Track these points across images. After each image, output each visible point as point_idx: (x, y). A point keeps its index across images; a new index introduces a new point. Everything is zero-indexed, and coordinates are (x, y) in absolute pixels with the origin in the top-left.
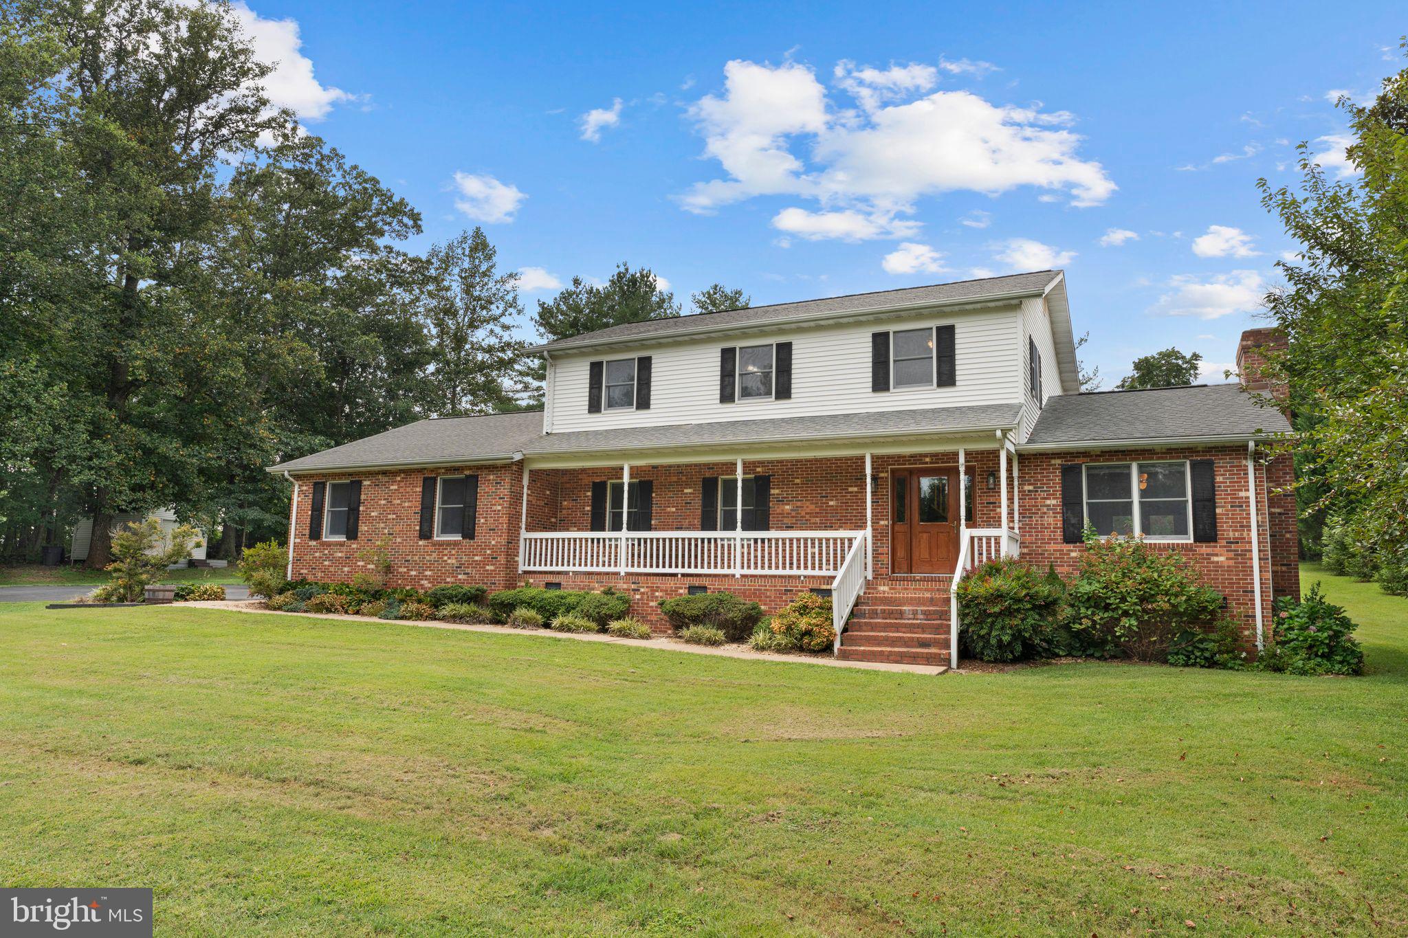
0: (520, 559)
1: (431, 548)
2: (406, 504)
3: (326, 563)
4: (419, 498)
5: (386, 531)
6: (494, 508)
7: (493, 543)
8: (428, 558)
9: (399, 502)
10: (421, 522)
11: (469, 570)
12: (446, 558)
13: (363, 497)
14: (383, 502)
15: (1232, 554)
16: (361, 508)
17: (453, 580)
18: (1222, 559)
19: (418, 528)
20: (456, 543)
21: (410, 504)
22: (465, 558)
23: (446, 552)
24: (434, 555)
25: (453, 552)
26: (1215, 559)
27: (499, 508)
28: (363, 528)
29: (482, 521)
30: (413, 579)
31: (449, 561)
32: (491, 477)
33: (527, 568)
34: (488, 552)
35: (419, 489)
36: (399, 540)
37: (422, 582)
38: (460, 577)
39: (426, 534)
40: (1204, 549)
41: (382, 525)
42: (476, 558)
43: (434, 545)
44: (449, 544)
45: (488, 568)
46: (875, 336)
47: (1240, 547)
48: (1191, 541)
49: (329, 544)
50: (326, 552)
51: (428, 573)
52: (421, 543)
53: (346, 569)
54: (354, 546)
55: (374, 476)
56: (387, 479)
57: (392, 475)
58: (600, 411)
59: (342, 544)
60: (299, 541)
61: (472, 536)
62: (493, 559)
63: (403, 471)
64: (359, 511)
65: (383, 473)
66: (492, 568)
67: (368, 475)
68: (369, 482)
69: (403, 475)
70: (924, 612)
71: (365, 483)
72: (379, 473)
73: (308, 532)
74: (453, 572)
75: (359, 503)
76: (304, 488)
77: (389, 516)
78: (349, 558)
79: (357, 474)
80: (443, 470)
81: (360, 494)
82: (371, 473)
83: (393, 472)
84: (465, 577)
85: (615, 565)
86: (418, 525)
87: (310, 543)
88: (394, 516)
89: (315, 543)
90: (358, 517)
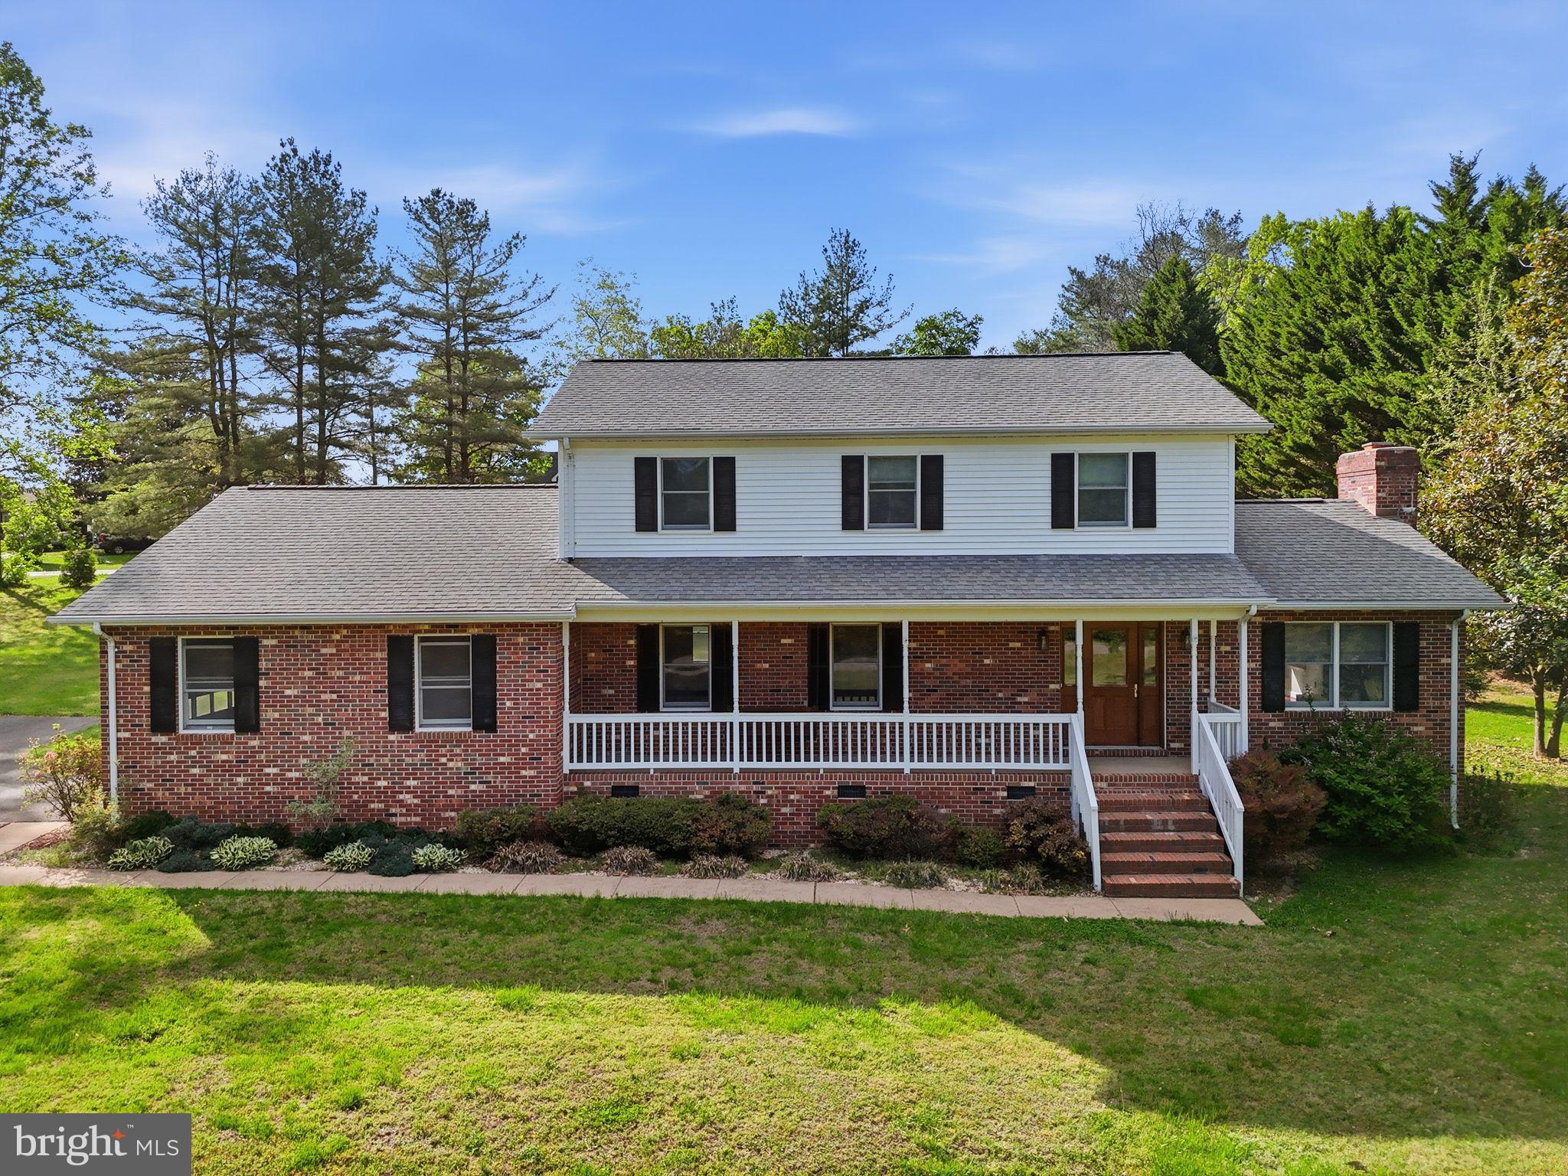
0: (566, 753)
1: (411, 746)
2: (357, 678)
3: (196, 771)
4: (383, 668)
5: (320, 719)
6: (529, 685)
7: (531, 736)
8: (409, 760)
9: (341, 673)
10: (389, 705)
11: (490, 778)
12: (443, 760)
13: (263, 665)
14: (308, 674)
15: (1431, 724)
16: (262, 683)
17: (460, 792)
18: (1421, 728)
19: (385, 714)
20: (460, 739)
21: (364, 678)
22: (479, 760)
23: (443, 751)
24: (421, 756)
25: (458, 751)
26: (1416, 729)
27: (539, 685)
28: (269, 714)
29: (508, 704)
30: (381, 792)
31: (451, 765)
32: (521, 639)
33: (576, 766)
34: (523, 750)
35: (381, 655)
36: (347, 733)
37: (401, 797)
38: (473, 787)
39: (401, 721)
40: (1405, 718)
41: (312, 710)
42: (502, 759)
43: (419, 739)
44: (448, 738)
45: (524, 773)
46: (1056, 457)
47: (1438, 717)
48: (1390, 709)
49: (197, 741)
50: (193, 753)
51: (412, 783)
52: (392, 737)
53: (240, 780)
54: (255, 743)
55: (285, 631)
56: (312, 637)
57: (323, 631)
58: (655, 530)
59: (226, 741)
60: (127, 735)
61: (492, 728)
62: (534, 760)
63: (346, 627)
64: (258, 687)
65: (303, 627)
66: (532, 773)
67: (270, 630)
68: (274, 642)
69: (345, 632)
70: (1175, 822)
71: (265, 642)
72: (294, 627)
73: (146, 720)
74: (460, 780)
75: (256, 674)
76: (128, 648)
77: (324, 697)
78: (244, 761)
79: (250, 627)
80: (427, 627)
81: (257, 660)
82: (279, 627)
83: (325, 627)
84: (483, 787)
85: (723, 759)
86: (384, 710)
87: (154, 739)
88: (334, 696)
89: (164, 739)
90: (258, 697)
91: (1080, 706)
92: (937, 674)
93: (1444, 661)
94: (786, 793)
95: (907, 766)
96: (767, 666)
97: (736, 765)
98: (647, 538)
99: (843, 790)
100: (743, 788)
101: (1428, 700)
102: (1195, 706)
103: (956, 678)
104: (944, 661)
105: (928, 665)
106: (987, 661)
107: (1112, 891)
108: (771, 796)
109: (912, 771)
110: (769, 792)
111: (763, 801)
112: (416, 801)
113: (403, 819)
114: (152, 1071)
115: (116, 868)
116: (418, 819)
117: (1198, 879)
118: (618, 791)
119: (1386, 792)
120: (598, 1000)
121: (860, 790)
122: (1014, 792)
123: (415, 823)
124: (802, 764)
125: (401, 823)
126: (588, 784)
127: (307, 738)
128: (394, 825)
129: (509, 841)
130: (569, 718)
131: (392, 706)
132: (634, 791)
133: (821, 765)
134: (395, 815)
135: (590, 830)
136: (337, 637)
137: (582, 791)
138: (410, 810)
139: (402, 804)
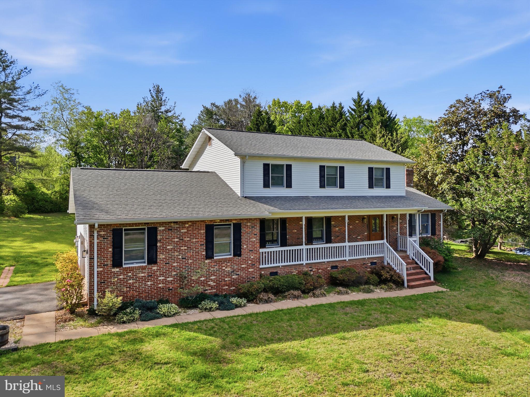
1: (213, 264)
2: (194, 240)
3: (131, 281)
4: (204, 236)
5: (180, 257)
6: (251, 240)
7: (252, 257)
8: (212, 269)
9: (189, 239)
10: (206, 250)
11: (239, 273)
12: (224, 268)
13: (159, 237)
14: (176, 240)
16: (158, 244)
17: (229, 279)
19: (204, 253)
20: (229, 260)
21: (197, 240)
22: (236, 267)
23: (224, 265)
24: (216, 267)
25: (229, 264)
26: (435, 240)
27: (254, 239)
28: (161, 256)
29: (245, 246)
30: (202, 282)
31: (226, 269)
32: (249, 224)
34: (250, 262)
35: (203, 232)
36: (190, 261)
37: (209, 283)
38: (233, 277)
39: (209, 255)
40: (433, 237)
41: (177, 254)
42: (243, 266)
43: (215, 262)
44: (225, 260)
45: (250, 270)
47: (439, 237)
48: (430, 235)
49: (132, 269)
50: (130, 274)
51: (213, 277)
52: (206, 261)
53: (149, 283)
54: (155, 268)
55: (167, 224)
56: (177, 226)
57: (182, 223)
58: (269, 187)
59: (143, 268)
60: (101, 269)
61: (240, 255)
62: (253, 265)
63: (191, 222)
64: (157, 246)
65: (174, 222)
66: (252, 270)
67: (162, 224)
68: (163, 228)
69: (190, 223)
70: (413, 267)
71: (160, 229)
72: (171, 222)
73: (110, 263)
74: (229, 275)
75: (156, 241)
76: (102, 233)
77: (182, 248)
78: (151, 276)
79: (154, 223)
80: (219, 221)
81: (156, 236)
82: (165, 223)
83: (183, 222)
84: (237, 276)
86: (204, 252)
87: (113, 270)
88: (186, 248)
89: (118, 270)
90: (156, 250)
91: (385, 238)
92: (339, 231)
93: (440, 222)
94: (318, 270)
95: (347, 258)
96: (296, 231)
97: (304, 262)
98: (267, 190)
99: (333, 267)
100: (307, 269)
101: (437, 233)
104: (341, 227)
105: (337, 229)
106: (351, 227)
107: (410, 287)
108: (314, 271)
109: (349, 260)
110: (314, 270)
111: (312, 273)
112: (215, 284)
113: (210, 291)
116: (215, 291)
118: (272, 274)
121: (336, 267)
122: (372, 263)
123: (214, 292)
124: (321, 261)
125: (209, 293)
126: (263, 272)
127: (175, 264)
128: (207, 294)
131: (207, 250)
132: (276, 273)
133: (326, 260)
134: (207, 290)
136: (187, 225)
138: (212, 287)
139: (209, 285)
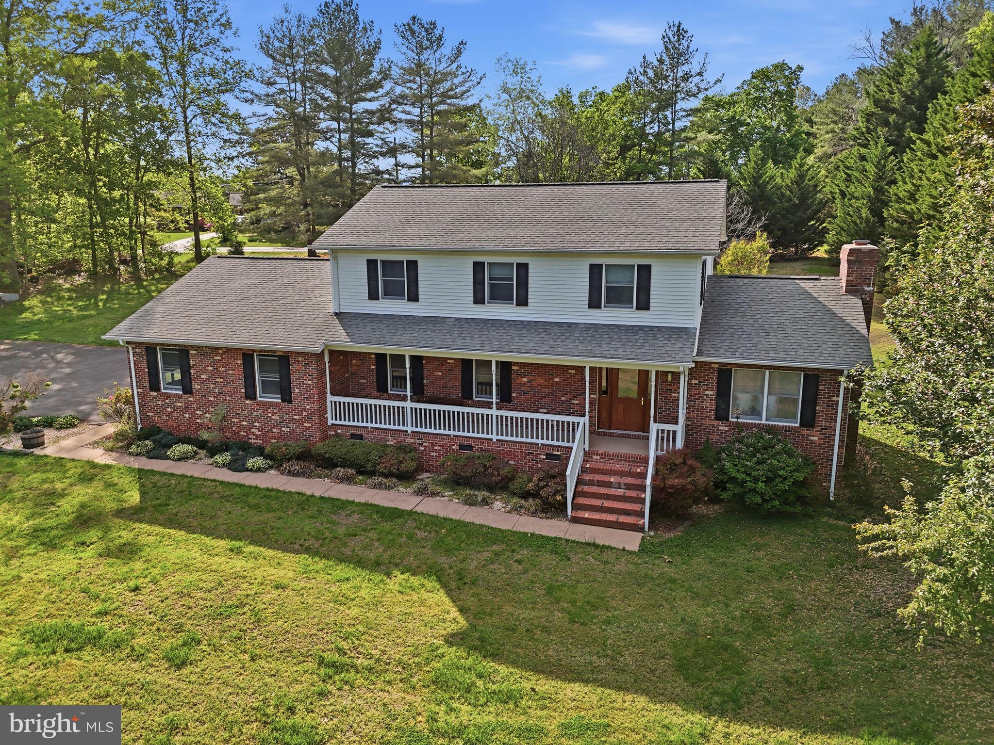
0: (329, 415)
1: (256, 407)
2: (231, 372)
3: (169, 410)
4: (241, 369)
5: (217, 391)
6: (305, 382)
7: (308, 407)
8: (255, 413)
9: (224, 369)
10: (245, 387)
11: (291, 425)
12: (270, 415)
13: (192, 363)
14: (210, 368)
15: (822, 437)
16: (192, 371)
18: (816, 438)
19: (243, 391)
20: (276, 405)
21: (234, 372)
22: (286, 416)
23: (269, 410)
24: (260, 412)
25: (276, 411)
26: (812, 438)
27: (310, 382)
28: (196, 386)
29: (297, 390)
30: (245, 427)
31: (273, 417)
32: (301, 359)
33: (334, 422)
34: (305, 413)
35: (240, 362)
36: (228, 398)
37: (253, 430)
38: (283, 429)
39: (251, 395)
40: (805, 432)
41: (213, 386)
42: (295, 417)
43: (259, 404)
44: (271, 404)
45: (305, 424)
46: (592, 266)
47: (828, 432)
48: (798, 425)
49: (168, 396)
50: (167, 401)
51: (257, 424)
52: (247, 402)
53: (187, 415)
54: (191, 399)
55: (199, 348)
56: (210, 351)
57: (216, 349)
58: (378, 299)
59: (180, 397)
60: (141, 390)
61: (290, 402)
62: (310, 419)
63: (224, 348)
64: (190, 373)
65: (206, 347)
66: (309, 425)
67: (193, 347)
68: (195, 353)
69: (224, 350)
70: (625, 484)
71: (191, 352)
72: (202, 347)
73: (147, 384)
74: (279, 425)
75: (189, 367)
76: (137, 350)
77: (218, 380)
78: (188, 408)
79: (184, 345)
80: (259, 349)
81: (189, 360)
82: (197, 346)
84: (288, 430)
85: (403, 425)
86: (243, 389)
87: (152, 393)
88: (222, 380)
89: (155, 394)
90: (190, 378)
91: (587, 413)
92: (529, 384)
94: (433, 445)
95: (494, 437)
96: (440, 374)
97: (409, 429)
98: (374, 303)
99: (462, 447)
100: (412, 441)
101: (821, 422)
102: (652, 419)
103: (539, 387)
104: (533, 378)
105: (524, 379)
106: (556, 380)
107: (575, 520)
108: (426, 447)
109: (499, 441)
110: (425, 444)
111: (422, 448)
112: (260, 433)
114: (79, 561)
115: (130, 454)
116: (261, 442)
117: (623, 519)
118: (353, 436)
119: (756, 480)
120: (271, 553)
121: (470, 448)
122: (549, 456)
124: (442, 432)
126: (339, 431)
127: (212, 399)
128: (251, 443)
129: (289, 460)
130: (330, 398)
131: (247, 387)
132: (360, 437)
133: (452, 433)
134: (251, 439)
135: (329, 458)
136: (221, 352)
137: (337, 435)
138: (257, 437)
139: (254, 434)
